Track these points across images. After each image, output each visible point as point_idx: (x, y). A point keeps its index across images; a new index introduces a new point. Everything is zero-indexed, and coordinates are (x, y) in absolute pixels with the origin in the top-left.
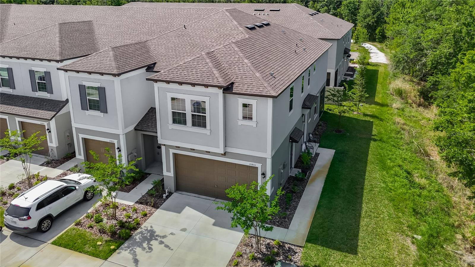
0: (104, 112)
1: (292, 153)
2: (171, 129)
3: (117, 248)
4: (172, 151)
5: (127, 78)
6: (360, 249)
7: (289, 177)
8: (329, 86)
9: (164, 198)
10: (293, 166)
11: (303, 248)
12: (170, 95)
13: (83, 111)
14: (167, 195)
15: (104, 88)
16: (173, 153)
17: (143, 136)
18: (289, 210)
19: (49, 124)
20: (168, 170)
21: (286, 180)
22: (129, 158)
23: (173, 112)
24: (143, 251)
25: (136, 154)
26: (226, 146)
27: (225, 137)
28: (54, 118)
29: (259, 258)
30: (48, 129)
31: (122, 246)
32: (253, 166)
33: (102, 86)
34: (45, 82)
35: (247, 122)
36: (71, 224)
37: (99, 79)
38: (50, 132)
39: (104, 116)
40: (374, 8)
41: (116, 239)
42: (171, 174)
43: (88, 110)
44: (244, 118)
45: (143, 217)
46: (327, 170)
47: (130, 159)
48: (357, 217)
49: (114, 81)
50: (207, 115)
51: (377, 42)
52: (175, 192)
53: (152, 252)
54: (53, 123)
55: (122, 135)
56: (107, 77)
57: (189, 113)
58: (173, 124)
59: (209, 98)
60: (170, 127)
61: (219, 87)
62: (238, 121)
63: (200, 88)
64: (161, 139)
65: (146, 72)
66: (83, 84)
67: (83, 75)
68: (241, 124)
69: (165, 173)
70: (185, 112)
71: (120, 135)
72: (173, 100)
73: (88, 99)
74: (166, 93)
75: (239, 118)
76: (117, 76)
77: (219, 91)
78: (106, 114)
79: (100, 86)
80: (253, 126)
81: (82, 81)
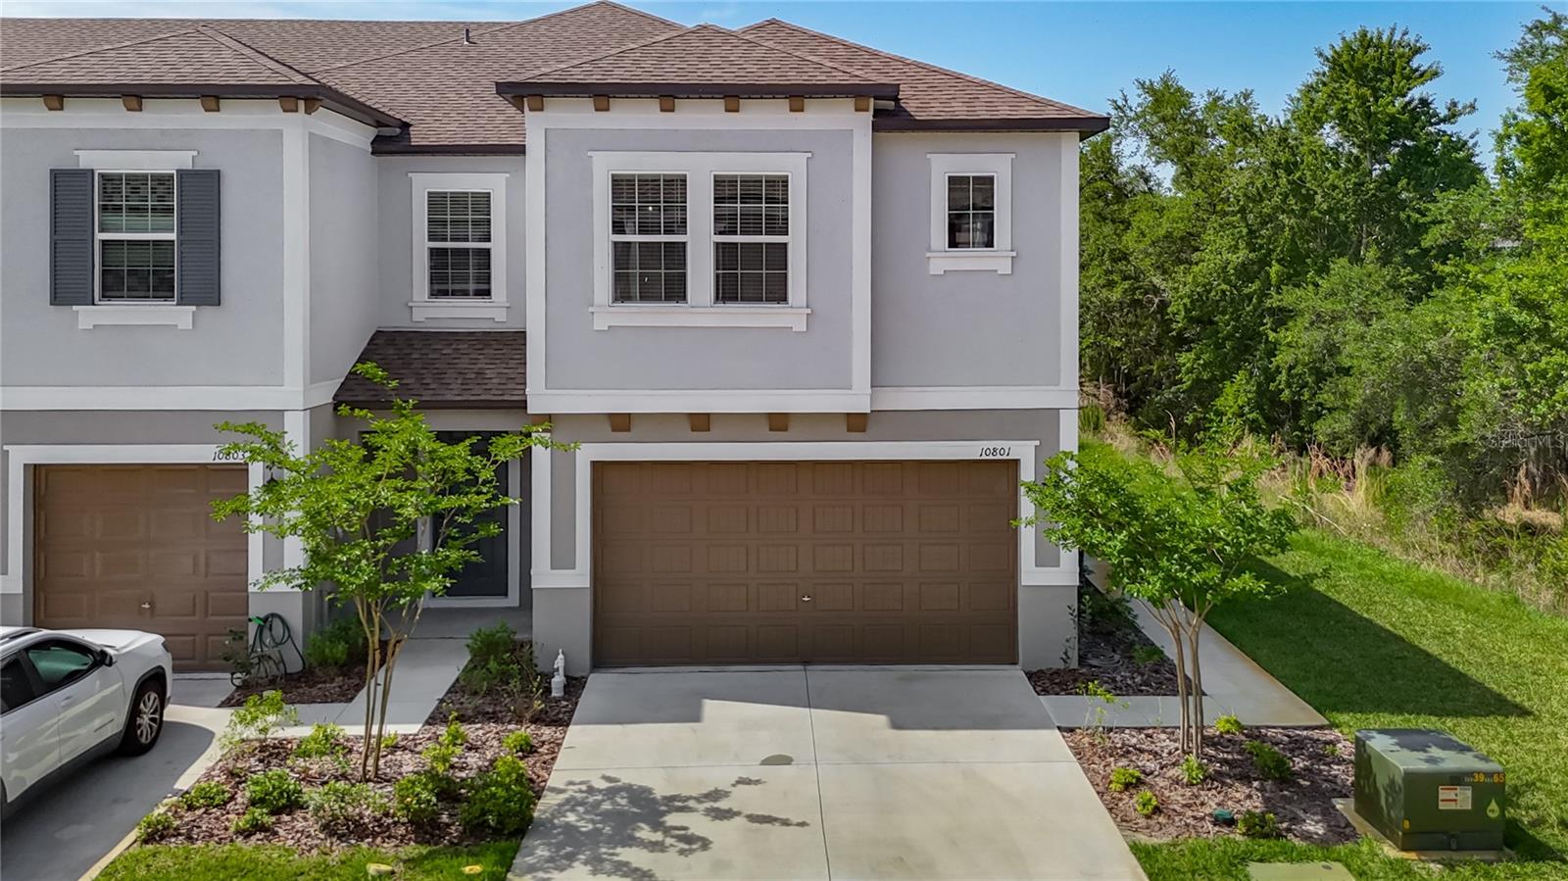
0: (199, 302)
2: (606, 329)
4: (587, 454)
9: (553, 694)
11: (1335, 729)
12: (605, 166)
13: (61, 308)
15: (219, 171)
20: (562, 559)
23: (615, 244)
32: (998, 457)
33: (203, 165)
35: (970, 259)
37: (188, 133)
39: (193, 326)
42: (579, 576)
43: (96, 302)
45: (526, 757)
49: (280, 134)
50: (796, 241)
52: (591, 672)
55: (302, 413)
56: (236, 117)
57: (701, 240)
58: (613, 302)
59: (808, 158)
60: (600, 323)
61: (858, 93)
62: (929, 258)
63: (764, 117)
64: (546, 388)
65: (372, 153)
66: (83, 165)
67: (79, 116)
68: (945, 271)
69: (545, 576)
70: (684, 240)
71: (286, 413)
72: (621, 185)
73: (104, 243)
74: (590, 154)
75: (934, 246)
76: (301, 104)
77: (857, 123)
78: (208, 310)
79: (191, 168)
80: (999, 272)
81: (76, 153)
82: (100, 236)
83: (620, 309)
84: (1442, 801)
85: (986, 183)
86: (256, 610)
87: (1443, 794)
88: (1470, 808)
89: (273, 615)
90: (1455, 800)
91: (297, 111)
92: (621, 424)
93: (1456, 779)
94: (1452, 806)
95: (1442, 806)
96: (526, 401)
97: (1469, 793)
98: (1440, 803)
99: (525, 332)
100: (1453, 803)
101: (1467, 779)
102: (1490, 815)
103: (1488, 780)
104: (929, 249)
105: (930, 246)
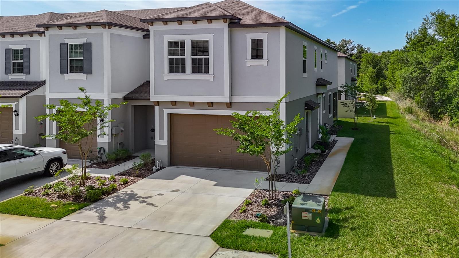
0: (87, 74)
1: (308, 130)
2: (167, 80)
3: (78, 209)
4: (166, 111)
5: (120, 35)
6: (398, 194)
7: (306, 154)
8: (340, 100)
9: (153, 171)
10: (310, 146)
11: (329, 196)
12: (167, 38)
13: (62, 75)
14: (157, 168)
15: (91, 43)
16: (168, 114)
17: (134, 108)
18: (309, 172)
19: (18, 106)
20: (161, 138)
21: (304, 155)
22: (113, 130)
23: (170, 58)
24: (115, 210)
25: (122, 128)
26: (232, 96)
27: (231, 83)
28: (26, 96)
29: (274, 204)
30: (15, 111)
31: (87, 207)
33: (88, 41)
34: (22, 61)
35: (257, 62)
36: (20, 194)
37: (86, 34)
38: (18, 115)
39: (86, 79)
40: (374, 63)
41: (80, 202)
42: (165, 143)
43: (69, 73)
44: (254, 57)
45: (123, 184)
46: (348, 148)
47: (114, 132)
48: (390, 174)
49: (103, 34)
50: (210, 56)
51: (379, 94)
52: (168, 166)
53: (128, 210)
54: (23, 102)
55: (107, 100)
56: (95, 30)
57: (188, 57)
58: (169, 73)
59: (213, 36)
60: (166, 79)
61: (224, 18)
62: (246, 61)
63: (202, 25)
64: (154, 94)
65: (143, 38)
66: (66, 42)
67: (66, 31)
68: (250, 65)
69: (158, 142)
70: (184, 57)
71: (104, 100)
72: (171, 44)
73: (71, 60)
74: (163, 36)
75: (248, 58)
76: (107, 27)
77: (224, 26)
78: (89, 75)
79: (86, 42)
80: (264, 65)
81: (65, 39)
82: (69, 58)
83: (170, 75)
84: (303, 216)
85: (261, 41)
86: (99, 146)
87: (304, 214)
88: (311, 219)
89: (102, 147)
90: (307, 217)
91: (106, 28)
92: (174, 104)
93: (307, 210)
94: (306, 218)
95: (303, 218)
96: (150, 98)
97: (311, 215)
98: (302, 217)
99: (149, 82)
100: (306, 217)
101: (310, 211)
102: (317, 222)
103: (317, 212)
104: (246, 59)
105: (246, 58)
